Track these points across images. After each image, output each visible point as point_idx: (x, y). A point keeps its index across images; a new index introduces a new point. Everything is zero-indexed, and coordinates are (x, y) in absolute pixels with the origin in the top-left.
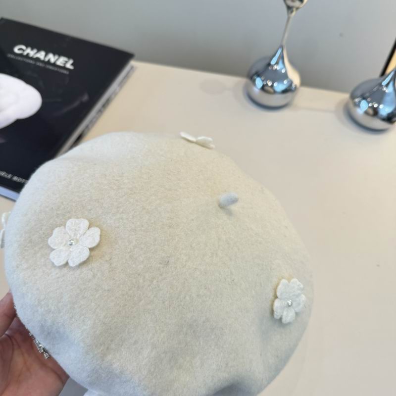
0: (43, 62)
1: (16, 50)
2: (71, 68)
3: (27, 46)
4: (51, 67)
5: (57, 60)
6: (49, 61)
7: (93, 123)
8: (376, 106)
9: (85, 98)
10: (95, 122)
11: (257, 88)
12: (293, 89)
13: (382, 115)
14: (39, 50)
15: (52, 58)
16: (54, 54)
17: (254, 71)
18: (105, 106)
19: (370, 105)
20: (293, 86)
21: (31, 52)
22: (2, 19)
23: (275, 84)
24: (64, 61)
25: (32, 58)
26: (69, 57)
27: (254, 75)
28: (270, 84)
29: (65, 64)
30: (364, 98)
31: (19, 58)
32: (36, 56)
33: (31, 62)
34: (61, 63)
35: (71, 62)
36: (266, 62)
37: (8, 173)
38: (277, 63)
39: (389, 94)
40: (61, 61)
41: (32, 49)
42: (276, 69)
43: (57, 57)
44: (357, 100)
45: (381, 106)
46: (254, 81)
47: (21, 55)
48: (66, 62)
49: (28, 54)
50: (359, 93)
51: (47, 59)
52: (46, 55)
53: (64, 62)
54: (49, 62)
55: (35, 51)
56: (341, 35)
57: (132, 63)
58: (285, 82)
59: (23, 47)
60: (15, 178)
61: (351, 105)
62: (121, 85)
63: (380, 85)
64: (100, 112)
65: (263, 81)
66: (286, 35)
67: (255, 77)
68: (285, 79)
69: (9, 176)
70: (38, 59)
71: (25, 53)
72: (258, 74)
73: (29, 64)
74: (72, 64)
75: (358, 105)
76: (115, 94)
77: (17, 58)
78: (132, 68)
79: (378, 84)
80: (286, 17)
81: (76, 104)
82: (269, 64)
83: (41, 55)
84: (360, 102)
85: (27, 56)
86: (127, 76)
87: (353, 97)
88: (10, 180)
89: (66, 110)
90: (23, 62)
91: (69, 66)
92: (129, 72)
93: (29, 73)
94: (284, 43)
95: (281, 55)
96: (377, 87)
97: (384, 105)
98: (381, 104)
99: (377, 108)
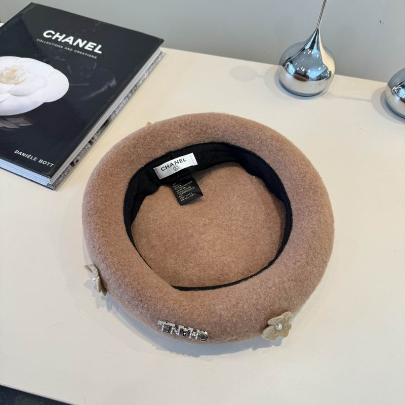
0: (72, 46)
1: (45, 35)
2: (100, 52)
3: (56, 31)
4: (79, 52)
5: (86, 45)
6: (78, 44)
7: (120, 108)
9: (113, 83)
10: (122, 108)
11: (290, 74)
12: (328, 75)
14: (67, 35)
15: (80, 43)
16: (83, 39)
18: (132, 92)
20: (328, 72)
21: (59, 37)
22: (32, 4)
23: (309, 71)
24: (92, 45)
25: (60, 43)
26: (97, 42)
27: (287, 61)
28: (303, 70)
29: (93, 49)
30: (403, 87)
31: (48, 43)
32: (63, 41)
33: (59, 46)
35: (100, 46)
36: (301, 47)
37: (34, 156)
38: (312, 48)
40: (90, 46)
41: (61, 35)
42: (311, 53)
43: (85, 42)
46: (287, 69)
47: (50, 40)
48: (95, 47)
49: (57, 38)
50: (398, 81)
51: (75, 44)
52: (74, 41)
53: (93, 47)
54: (77, 47)
55: (64, 36)
57: (161, 49)
58: (320, 68)
59: (53, 33)
60: (41, 161)
62: (150, 71)
64: (128, 97)
65: (295, 67)
66: (321, 20)
67: (288, 64)
68: (319, 66)
69: (34, 159)
70: (67, 44)
71: (54, 38)
72: (291, 61)
73: (57, 48)
74: (99, 50)
75: (396, 93)
77: (45, 42)
78: (161, 52)
81: (103, 89)
82: (303, 49)
83: (70, 40)
84: (399, 90)
85: (56, 40)
86: (156, 62)
87: (390, 85)
88: (36, 163)
89: (93, 95)
90: (51, 45)
91: (96, 51)
92: (158, 58)
93: (57, 57)
94: (319, 27)
95: (316, 40)
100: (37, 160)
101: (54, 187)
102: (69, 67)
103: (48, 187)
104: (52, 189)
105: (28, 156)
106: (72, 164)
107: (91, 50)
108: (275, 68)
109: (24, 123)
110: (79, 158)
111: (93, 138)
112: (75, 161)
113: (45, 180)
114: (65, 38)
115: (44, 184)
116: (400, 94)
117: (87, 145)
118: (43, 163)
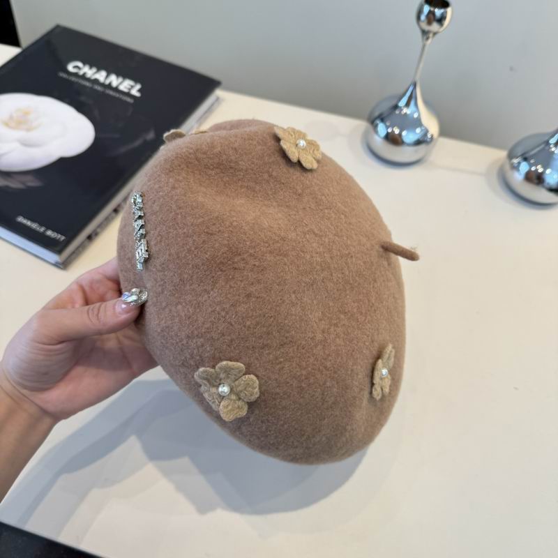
0: (103, 85)
1: (70, 68)
2: (138, 94)
3: (84, 64)
4: (111, 93)
5: (121, 83)
6: (110, 84)
8: (540, 170)
9: (151, 136)
11: (379, 136)
12: (428, 140)
13: (548, 184)
14: (99, 69)
15: (114, 80)
16: (118, 75)
17: (377, 114)
19: (533, 169)
20: (429, 136)
21: (89, 71)
22: (58, 27)
23: (404, 133)
24: (130, 85)
25: (89, 80)
26: (136, 80)
27: (376, 118)
28: (397, 131)
29: (130, 89)
30: (525, 159)
31: (73, 79)
32: (93, 77)
33: (87, 84)
34: (125, 87)
35: (138, 86)
36: (393, 103)
37: (41, 225)
38: (408, 105)
40: (126, 85)
41: (91, 67)
42: (406, 113)
43: (120, 79)
44: (515, 161)
45: (548, 171)
46: (375, 127)
47: (76, 75)
48: (132, 87)
49: (85, 74)
50: (519, 151)
51: (107, 82)
52: (107, 77)
53: (130, 87)
54: (109, 86)
55: (94, 70)
56: (511, 69)
57: (218, 93)
58: (418, 130)
59: (80, 64)
60: (49, 233)
61: (507, 167)
63: (547, 143)
65: (387, 127)
66: (421, 66)
67: (378, 122)
68: (417, 127)
69: (42, 229)
70: (96, 81)
71: (81, 73)
72: (382, 118)
73: (84, 87)
74: (139, 91)
75: (516, 168)
77: (70, 78)
78: (218, 99)
79: (544, 142)
80: (420, 45)
81: (138, 143)
82: (396, 107)
83: (101, 76)
84: (519, 163)
85: (84, 77)
86: (210, 110)
87: (511, 156)
88: (43, 235)
89: (123, 150)
90: (77, 83)
91: (135, 92)
92: (212, 105)
93: (83, 98)
94: (418, 79)
95: (414, 95)
96: (543, 146)
97: (552, 169)
98: (548, 168)
99: (542, 173)
100: (45, 231)
101: (64, 265)
102: (96, 113)
103: (56, 265)
104: (62, 269)
105: (34, 226)
106: (90, 238)
107: (126, 90)
108: (361, 125)
109: (32, 182)
110: (98, 230)
111: (119, 206)
112: (93, 234)
113: (53, 257)
114: (95, 73)
115: (53, 262)
116: (520, 168)
117: (110, 215)
118: (53, 235)
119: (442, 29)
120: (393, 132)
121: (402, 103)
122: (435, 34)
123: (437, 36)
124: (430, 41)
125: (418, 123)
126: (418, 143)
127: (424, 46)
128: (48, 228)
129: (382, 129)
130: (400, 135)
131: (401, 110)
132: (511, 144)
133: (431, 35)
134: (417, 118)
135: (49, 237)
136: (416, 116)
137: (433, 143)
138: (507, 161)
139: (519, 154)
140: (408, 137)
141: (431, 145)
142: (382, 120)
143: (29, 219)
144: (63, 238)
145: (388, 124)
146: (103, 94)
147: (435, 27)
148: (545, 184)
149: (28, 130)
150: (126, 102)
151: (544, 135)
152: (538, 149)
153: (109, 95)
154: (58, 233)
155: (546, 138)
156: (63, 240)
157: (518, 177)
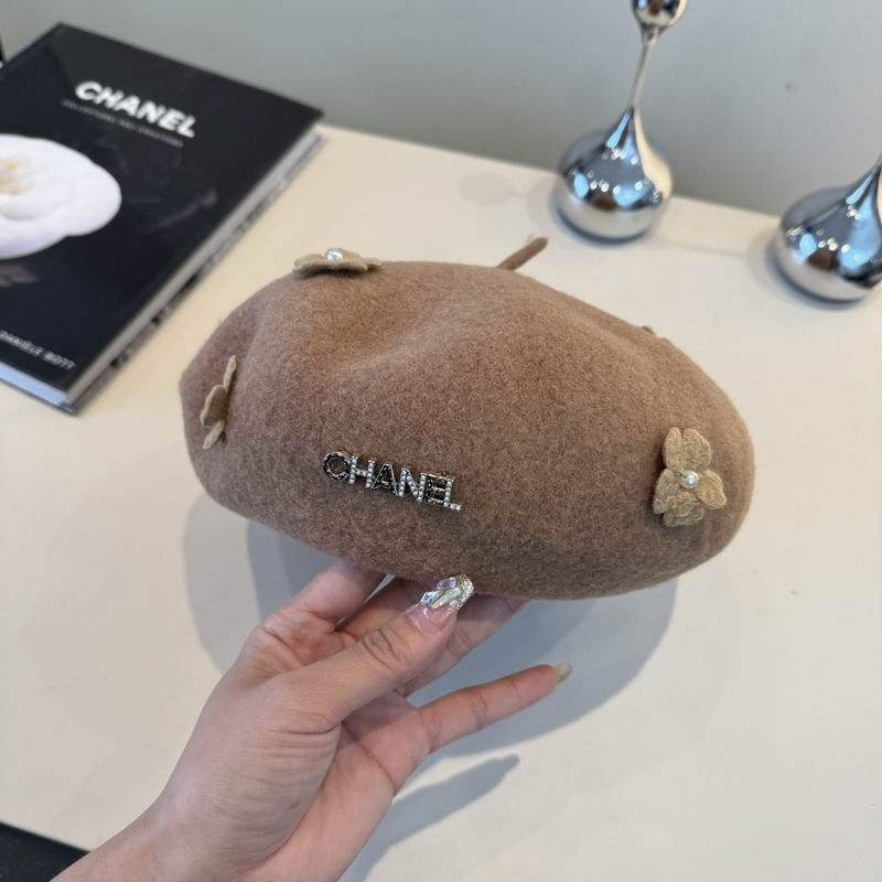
0: (133, 119)
1: (81, 92)
2: (190, 134)
3: (104, 85)
4: (147, 132)
5: (162, 116)
6: (145, 118)
7: (222, 251)
8: (833, 247)
9: (210, 199)
10: (228, 251)
11: (576, 195)
12: (654, 201)
13: (845, 268)
14: (127, 94)
15: (151, 111)
16: (158, 104)
17: (573, 159)
18: (252, 217)
19: (822, 245)
20: (656, 195)
21: (110, 98)
22: (60, 27)
23: (616, 190)
24: (176, 119)
25: (110, 111)
26: (187, 111)
27: (572, 167)
28: (605, 188)
29: (177, 126)
30: (809, 230)
31: (86, 110)
32: (118, 108)
33: (109, 118)
34: (170, 123)
35: (190, 121)
36: (597, 142)
37: (36, 344)
38: (621, 144)
39: (864, 223)
40: (170, 119)
41: (114, 91)
42: (618, 158)
43: (162, 110)
44: (794, 233)
45: (845, 249)
46: (570, 181)
47: (90, 103)
48: (181, 122)
49: (104, 102)
50: (800, 217)
51: (141, 115)
52: (140, 106)
53: (176, 122)
54: (144, 121)
55: (119, 95)
57: (319, 129)
58: (639, 186)
59: (96, 87)
60: (50, 357)
61: (781, 244)
62: (291, 175)
63: (843, 204)
64: (241, 229)
65: (590, 181)
66: (641, 81)
67: (574, 173)
68: (637, 180)
69: (38, 351)
70: (123, 114)
71: (98, 100)
72: (581, 167)
73: (104, 122)
74: (192, 128)
75: (794, 243)
76: (276, 193)
77: (81, 109)
78: (319, 140)
79: (837, 203)
80: (640, 47)
81: (189, 211)
82: (603, 148)
83: (131, 105)
84: (799, 237)
85: (102, 106)
86: (306, 158)
87: (786, 225)
88: (39, 359)
89: (167, 222)
90: (92, 117)
91: (185, 130)
92: (311, 148)
93: (102, 142)
94: (636, 102)
95: (630, 128)
96: (835, 209)
97: (852, 246)
98: (845, 243)
99: (836, 253)
100: (42, 354)
101: (74, 408)
102: (123, 164)
103: (62, 408)
104: (71, 414)
105: (26, 346)
106: (115, 364)
107: (170, 127)
108: (547, 178)
109: (22, 277)
110: (129, 351)
111: (161, 312)
112: (121, 359)
113: (55, 395)
114: (122, 100)
115: (56, 402)
116: (801, 244)
117: (147, 327)
118: (55, 360)
119: (673, 21)
120: (598, 189)
121: (612, 142)
122: (662, 29)
123: (667, 33)
124: (654, 41)
125: (637, 173)
126: (639, 205)
127: (645, 49)
128: (47, 349)
129: (581, 185)
130: (610, 192)
131: (612, 153)
132: (786, 206)
133: (656, 31)
134: (636, 165)
135: (49, 364)
136: (634, 161)
137: (661, 207)
138: (781, 234)
139: (800, 221)
140: (624, 195)
141: (659, 210)
142: (582, 169)
143: (16, 334)
144: (71, 365)
145: (590, 176)
146: (134, 133)
147: (663, 18)
148: (841, 270)
149: (14, 193)
150: (169, 145)
151: (839, 190)
152: (828, 214)
153: (143, 136)
154: (63, 356)
155: (841, 196)
156: (73, 368)
157: (798, 259)
